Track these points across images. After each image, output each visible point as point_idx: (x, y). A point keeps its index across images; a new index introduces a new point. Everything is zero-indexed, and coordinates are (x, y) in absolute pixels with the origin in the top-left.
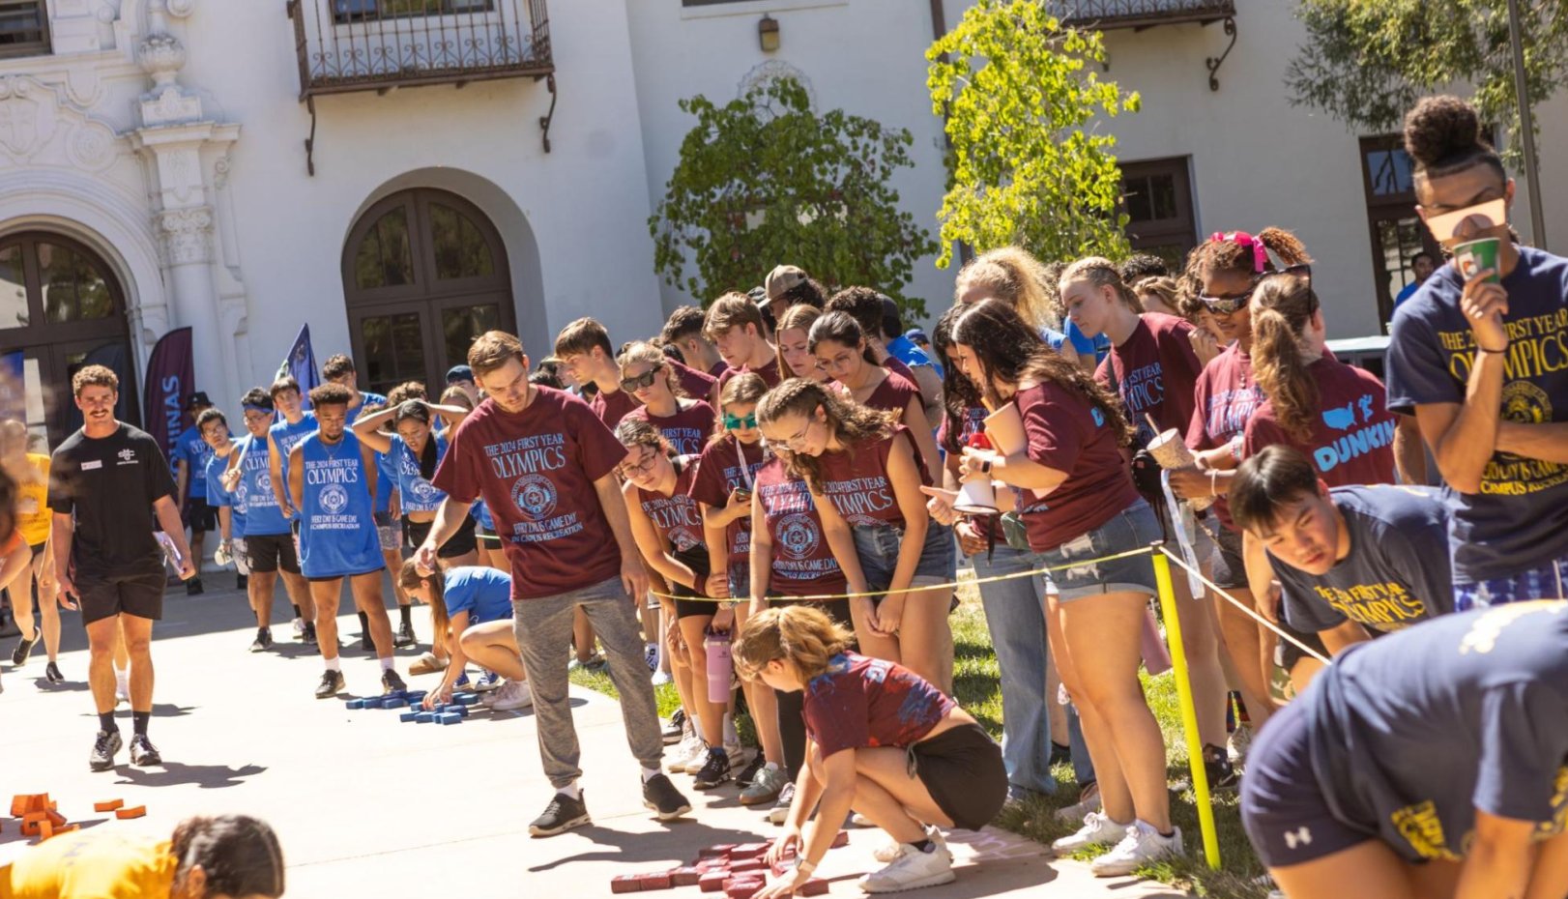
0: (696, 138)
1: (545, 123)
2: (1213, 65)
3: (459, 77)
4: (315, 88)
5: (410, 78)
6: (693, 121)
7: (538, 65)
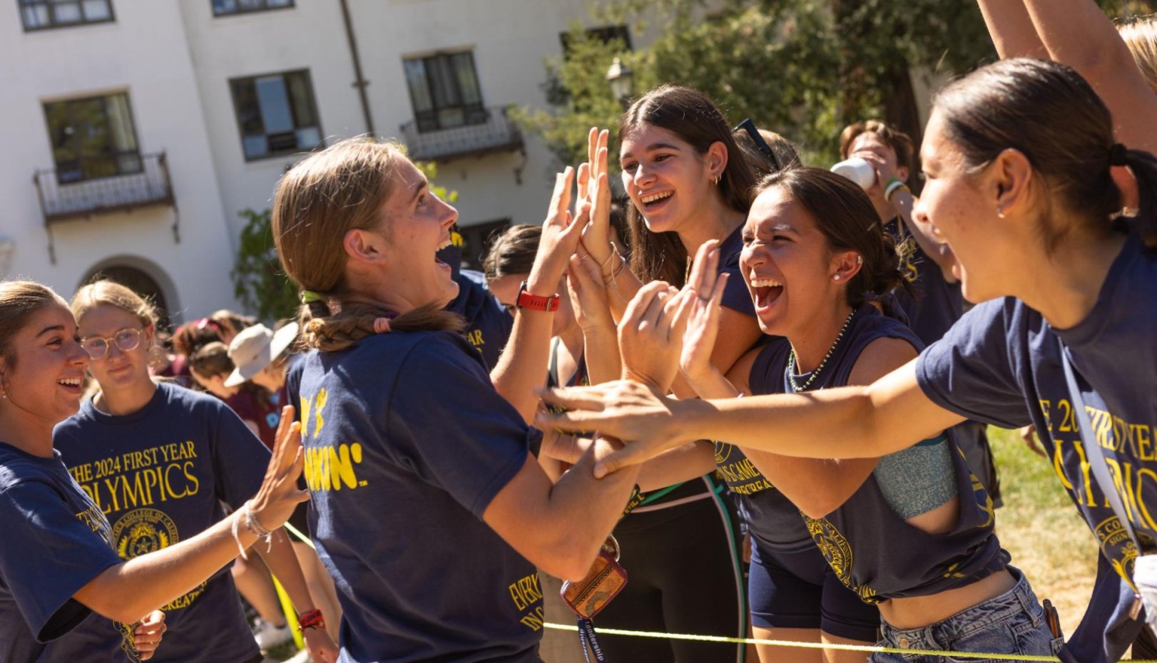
0: (248, 230)
1: (175, 228)
2: (518, 172)
3: (127, 208)
4: (52, 219)
5: (100, 211)
6: (245, 222)
7: (168, 199)
